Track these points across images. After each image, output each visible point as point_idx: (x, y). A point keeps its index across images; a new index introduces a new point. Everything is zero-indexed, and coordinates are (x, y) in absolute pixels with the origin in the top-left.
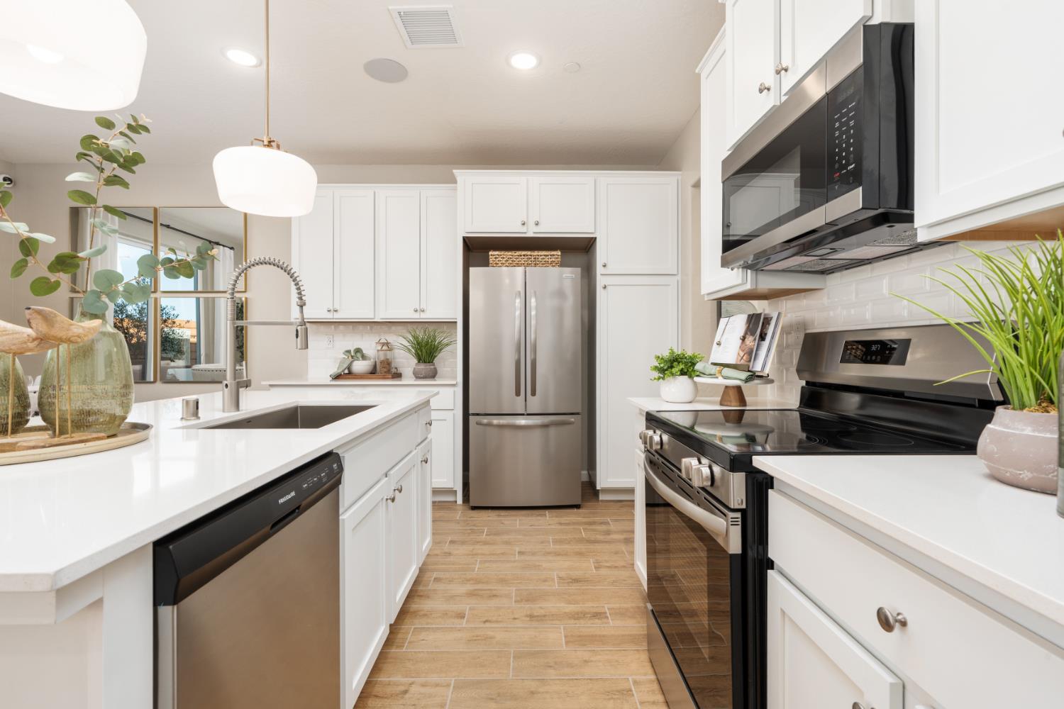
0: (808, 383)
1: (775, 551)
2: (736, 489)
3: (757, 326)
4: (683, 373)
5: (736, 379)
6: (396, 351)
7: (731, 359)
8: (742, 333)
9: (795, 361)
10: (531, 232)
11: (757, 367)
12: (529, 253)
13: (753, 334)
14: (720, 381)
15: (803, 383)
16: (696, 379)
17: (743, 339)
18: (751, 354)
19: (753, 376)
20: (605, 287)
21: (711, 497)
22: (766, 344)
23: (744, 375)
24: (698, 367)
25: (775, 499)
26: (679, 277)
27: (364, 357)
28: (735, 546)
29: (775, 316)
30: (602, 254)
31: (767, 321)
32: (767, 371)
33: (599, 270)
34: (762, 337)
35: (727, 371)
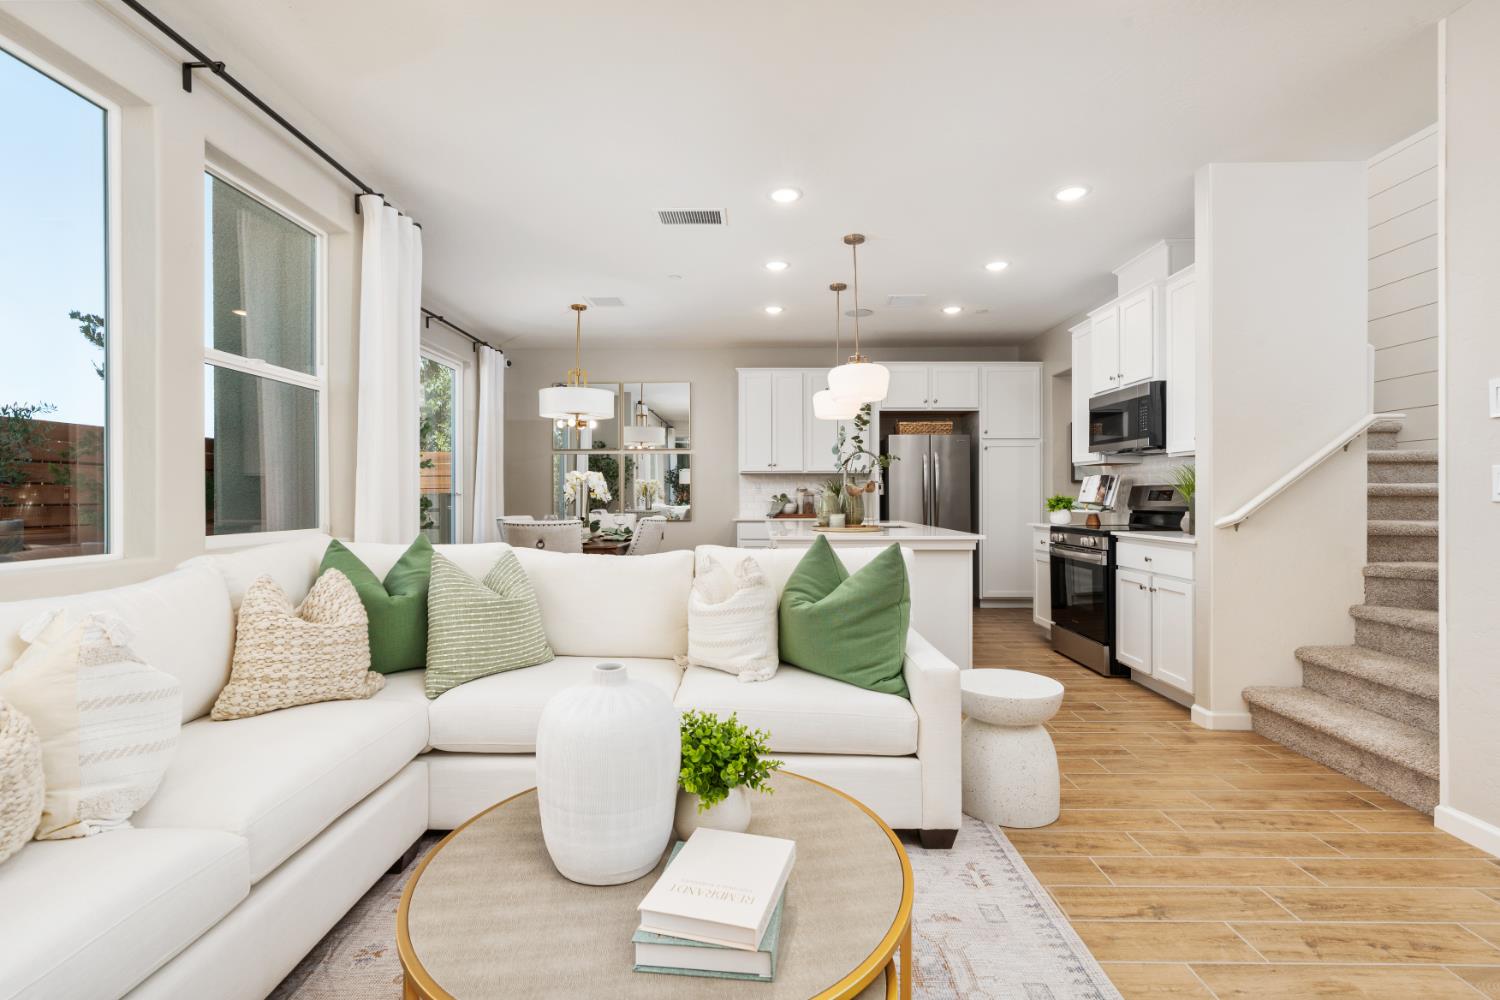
0: (1134, 511)
1: (1119, 562)
2: (1105, 543)
3: (1106, 481)
4: (1065, 508)
5: (1096, 510)
6: (815, 496)
7: (1092, 500)
8: (1098, 485)
9: (1127, 501)
10: (930, 407)
11: (1107, 503)
12: (929, 423)
13: (1104, 486)
14: (1087, 511)
15: (1131, 512)
16: (1073, 511)
17: (1099, 489)
18: (1104, 497)
19: (1105, 509)
20: (986, 448)
21: (1095, 549)
22: (1111, 492)
23: (1101, 508)
24: (1074, 504)
25: (1119, 545)
26: (1041, 440)
27: (789, 502)
28: (1105, 563)
29: (1116, 477)
30: (983, 424)
31: (1112, 479)
32: (1112, 506)
33: (982, 435)
34: (1110, 488)
35: (1090, 506)
